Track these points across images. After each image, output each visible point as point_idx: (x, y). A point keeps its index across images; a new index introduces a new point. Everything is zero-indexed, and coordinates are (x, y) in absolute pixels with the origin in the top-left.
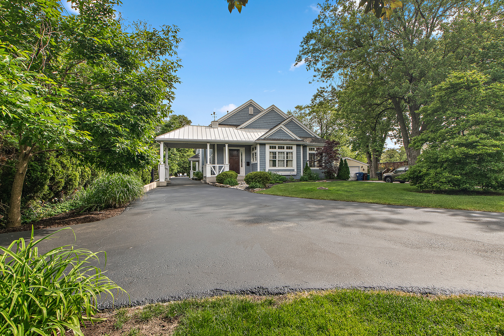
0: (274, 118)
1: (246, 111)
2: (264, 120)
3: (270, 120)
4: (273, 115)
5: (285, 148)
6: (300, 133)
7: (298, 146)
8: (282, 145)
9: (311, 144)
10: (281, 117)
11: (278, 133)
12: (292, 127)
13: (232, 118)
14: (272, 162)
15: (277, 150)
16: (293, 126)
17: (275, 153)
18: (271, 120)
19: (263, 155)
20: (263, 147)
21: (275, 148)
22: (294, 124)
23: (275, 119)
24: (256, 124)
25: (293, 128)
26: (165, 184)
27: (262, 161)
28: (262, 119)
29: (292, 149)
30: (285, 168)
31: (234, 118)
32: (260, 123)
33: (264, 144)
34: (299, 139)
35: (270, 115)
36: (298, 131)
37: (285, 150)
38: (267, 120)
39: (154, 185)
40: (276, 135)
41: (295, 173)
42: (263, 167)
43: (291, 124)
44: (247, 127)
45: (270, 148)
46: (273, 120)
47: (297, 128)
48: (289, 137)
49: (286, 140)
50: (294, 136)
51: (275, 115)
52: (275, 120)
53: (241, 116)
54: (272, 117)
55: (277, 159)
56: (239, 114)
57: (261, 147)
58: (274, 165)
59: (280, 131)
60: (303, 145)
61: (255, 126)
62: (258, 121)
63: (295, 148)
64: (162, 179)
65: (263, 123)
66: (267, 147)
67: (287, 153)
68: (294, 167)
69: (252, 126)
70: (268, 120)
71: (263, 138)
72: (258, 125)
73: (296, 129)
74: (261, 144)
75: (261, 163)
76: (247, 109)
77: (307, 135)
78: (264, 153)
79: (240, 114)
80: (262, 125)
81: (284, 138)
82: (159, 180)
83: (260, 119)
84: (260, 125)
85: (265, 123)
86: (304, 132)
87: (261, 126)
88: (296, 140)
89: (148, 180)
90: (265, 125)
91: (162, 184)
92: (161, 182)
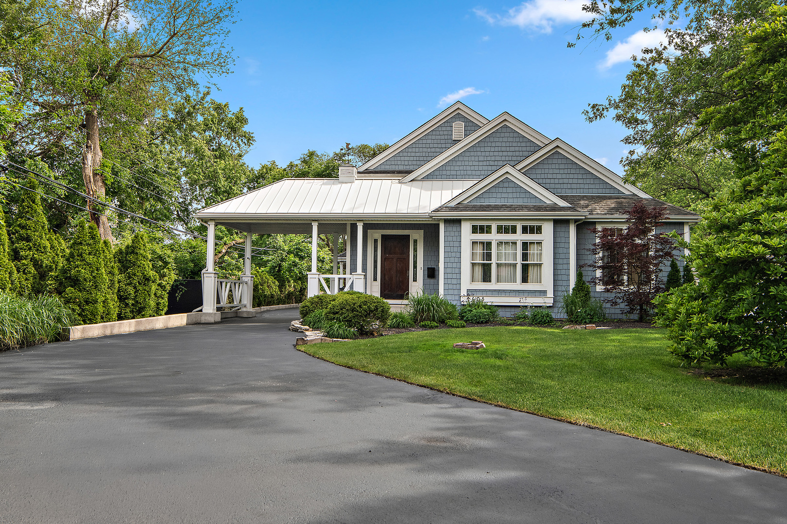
0: (508, 149)
1: (446, 133)
2: (479, 153)
3: (496, 154)
4: (505, 139)
5: (519, 229)
6: (582, 186)
7: (560, 224)
8: (511, 223)
9: (607, 216)
10: (528, 144)
11: (500, 190)
12: (557, 171)
13: (405, 154)
14: (479, 271)
15: (494, 237)
16: (562, 166)
17: (489, 244)
18: (501, 154)
19: (456, 249)
20: (453, 228)
21: (488, 229)
22: (564, 161)
23: (512, 149)
24: (457, 168)
25: (562, 171)
26: (218, 319)
27: (450, 265)
28: (472, 154)
29: (539, 230)
30: (518, 285)
31: (413, 154)
32: (467, 163)
33: (458, 222)
34: (562, 203)
35: (497, 139)
36: (575, 181)
37: (519, 237)
38: (487, 154)
39: (179, 320)
40: (494, 195)
41: (549, 302)
42: (454, 281)
43: (555, 161)
44: (429, 177)
45: (475, 230)
46: (505, 154)
47: (573, 171)
48: (533, 200)
49: (521, 208)
50: (549, 198)
51: (511, 140)
52: (510, 154)
53: (431, 146)
54: (504, 144)
55: (494, 261)
57: (450, 229)
58: (486, 278)
59: (506, 183)
60: (576, 221)
61: (454, 173)
62: (461, 158)
63: (548, 229)
64: (209, 307)
65: (477, 163)
66: (466, 228)
67: (525, 245)
68: (547, 281)
69: (444, 173)
70: (492, 154)
71: (453, 204)
72: (461, 168)
73: (571, 176)
74: (448, 221)
75: (449, 271)
76: (449, 129)
77: (608, 191)
78: (457, 244)
79: (429, 141)
80: (472, 168)
82: (201, 311)
83: (468, 154)
84: (468, 168)
85: (481, 164)
86: (597, 181)
87: (469, 173)
88: (555, 208)
89: (158, 308)
90: (481, 168)
91: (206, 318)
92: (204, 314)
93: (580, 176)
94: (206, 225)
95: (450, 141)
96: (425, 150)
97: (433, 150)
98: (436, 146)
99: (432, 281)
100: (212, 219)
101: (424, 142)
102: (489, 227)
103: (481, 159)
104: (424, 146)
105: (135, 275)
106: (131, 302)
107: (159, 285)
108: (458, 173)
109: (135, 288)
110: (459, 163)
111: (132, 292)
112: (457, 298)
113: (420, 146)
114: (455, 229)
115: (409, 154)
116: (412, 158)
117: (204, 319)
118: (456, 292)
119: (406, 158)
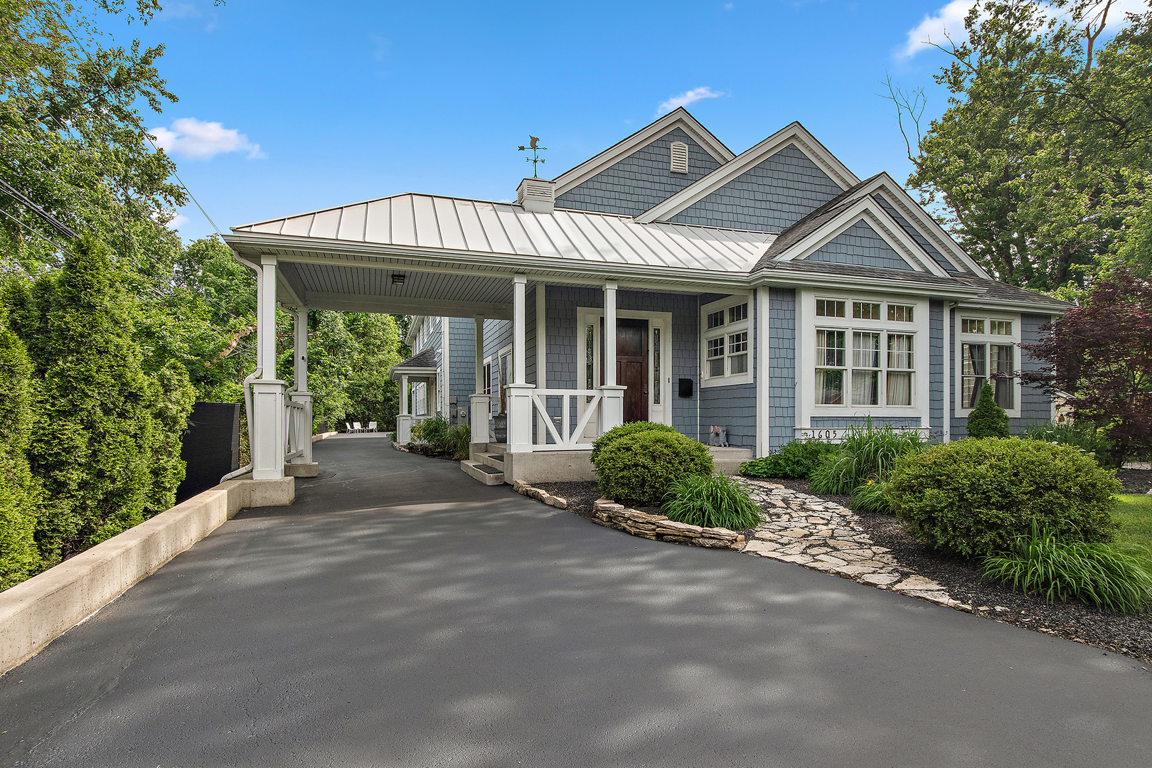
0: (796, 185)
1: (660, 158)
2: (755, 187)
3: (779, 191)
4: (792, 169)
5: (884, 311)
7: (936, 304)
8: (871, 300)
11: (853, 241)
13: (597, 185)
14: (823, 382)
15: (848, 323)
17: (841, 335)
18: (786, 192)
20: (785, 304)
21: (838, 310)
23: (802, 186)
24: (720, 208)
27: (777, 372)
28: (745, 186)
29: (910, 315)
30: (883, 409)
31: (610, 187)
32: (737, 201)
33: (789, 293)
34: (939, 272)
35: (780, 167)
37: (883, 324)
38: (767, 190)
40: (844, 249)
41: (921, 434)
42: (785, 403)
44: (679, 220)
45: (820, 311)
46: (792, 192)
48: (895, 264)
51: (800, 170)
52: (799, 194)
53: (638, 176)
54: (790, 177)
55: (849, 364)
56: (627, 168)
57: (777, 305)
58: (835, 395)
60: (950, 300)
61: (718, 216)
62: (728, 192)
63: (922, 312)
64: (269, 466)
65: (751, 203)
66: (807, 303)
67: (892, 339)
68: (922, 403)
69: (703, 213)
70: (773, 190)
71: (785, 259)
72: (729, 209)
74: (775, 289)
75: (777, 382)
76: (664, 151)
78: (788, 334)
79: (634, 168)
80: (746, 211)
81: (879, 265)
82: (248, 474)
84: (740, 210)
85: (758, 204)
87: (741, 218)
88: (927, 276)
89: (157, 484)
90: (758, 212)
91: (268, 495)
92: (261, 484)
94: (254, 266)
95: (666, 173)
96: (628, 182)
97: (641, 184)
98: (645, 178)
99: (686, 402)
102: (841, 305)
103: (759, 196)
104: (627, 175)
106: (76, 476)
107: (160, 415)
108: (725, 217)
109: (89, 426)
110: (725, 200)
111: (81, 442)
112: (789, 432)
113: (621, 174)
114: (785, 306)
115: (603, 187)
116: (608, 195)
117: (259, 499)
118: (787, 422)
119: (599, 193)
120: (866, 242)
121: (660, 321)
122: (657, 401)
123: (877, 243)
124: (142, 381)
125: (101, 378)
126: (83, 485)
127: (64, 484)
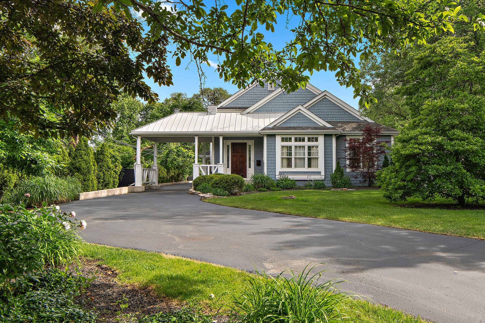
2: (284, 98)
3: (293, 98)
5: (306, 139)
6: (338, 116)
7: (327, 136)
8: (302, 136)
9: (352, 132)
10: (310, 93)
11: (296, 119)
12: (325, 108)
13: (242, 98)
14: (285, 162)
15: (293, 143)
16: (328, 106)
17: (291, 147)
18: (295, 99)
19: (273, 150)
21: (289, 140)
22: (329, 103)
23: (301, 96)
24: (272, 106)
25: (328, 108)
26: (143, 190)
27: (270, 159)
28: (280, 99)
29: (317, 140)
30: (306, 169)
32: (277, 104)
33: (274, 136)
34: (328, 126)
36: (335, 113)
37: (306, 143)
38: (288, 99)
39: (125, 190)
40: (293, 121)
41: (323, 177)
42: (272, 167)
43: (324, 103)
44: (257, 111)
45: (283, 140)
46: (297, 99)
47: (334, 108)
48: (313, 124)
49: (307, 128)
50: (322, 122)
51: (300, 91)
52: (300, 99)
54: (297, 93)
55: (293, 156)
57: (269, 139)
58: (289, 166)
59: (299, 114)
60: (336, 135)
61: (270, 109)
62: (274, 101)
63: (321, 139)
64: (138, 183)
65: (282, 104)
66: (278, 139)
67: (310, 148)
68: (321, 167)
69: (265, 109)
70: (290, 99)
71: (271, 126)
72: (274, 106)
73: (333, 111)
74: (268, 136)
75: (269, 162)
77: (352, 119)
78: (273, 148)
79: (255, 91)
80: (280, 106)
81: (305, 125)
82: (134, 185)
83: (277, 99)
84: (278, 106)
85: (285, 104)
86: (346, 113)
87: (278, 109)
88: (325, 128)
89: (114, 184)
90: (284, 106)
91: (137, 189)
92: (136, 187)
93: (337, 111)
94: (136, 138)
95: (267, 91)
96: (253, 96)
97: (258, 96)
98: (259, 93)
99: (259, 167)
100: (139, 135)
101: (253, 91)
102: (291, 138)
103: (285, 101)
104: (253, 94)
105: (103, 166)
106: (102, 180)
107: (114, 171)
108: (273, 109)
109: (103, 173)
110: (273, 104)
111: (102, 175)
112: (274, 176)
113: (251, 93)
114: (272, 139)
115: (244, 98)
116: (246, 101)
118: (273, 173)
119: (243, 101)
120: (301, 119)
121: (251, 143)
122: (250, 167)
123: (305, 118)
124: (111, 165)
125: (105, 165)
126: (102, 182)
127: (100, 182)
